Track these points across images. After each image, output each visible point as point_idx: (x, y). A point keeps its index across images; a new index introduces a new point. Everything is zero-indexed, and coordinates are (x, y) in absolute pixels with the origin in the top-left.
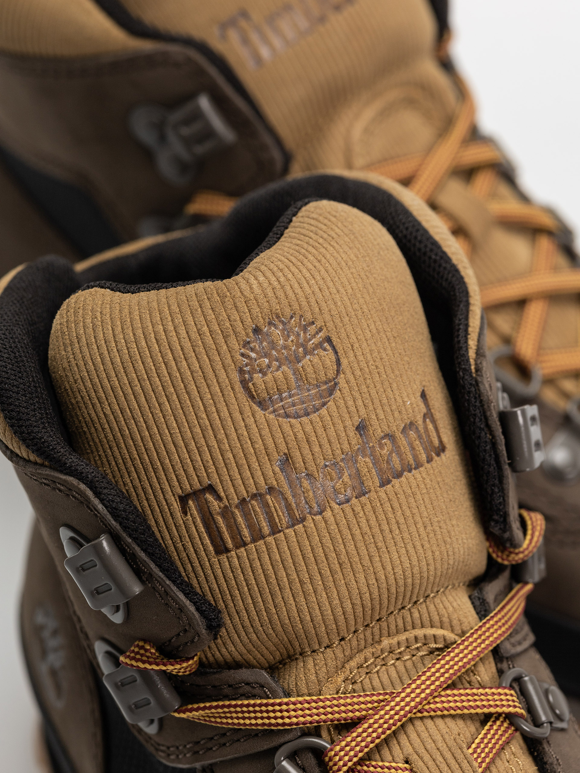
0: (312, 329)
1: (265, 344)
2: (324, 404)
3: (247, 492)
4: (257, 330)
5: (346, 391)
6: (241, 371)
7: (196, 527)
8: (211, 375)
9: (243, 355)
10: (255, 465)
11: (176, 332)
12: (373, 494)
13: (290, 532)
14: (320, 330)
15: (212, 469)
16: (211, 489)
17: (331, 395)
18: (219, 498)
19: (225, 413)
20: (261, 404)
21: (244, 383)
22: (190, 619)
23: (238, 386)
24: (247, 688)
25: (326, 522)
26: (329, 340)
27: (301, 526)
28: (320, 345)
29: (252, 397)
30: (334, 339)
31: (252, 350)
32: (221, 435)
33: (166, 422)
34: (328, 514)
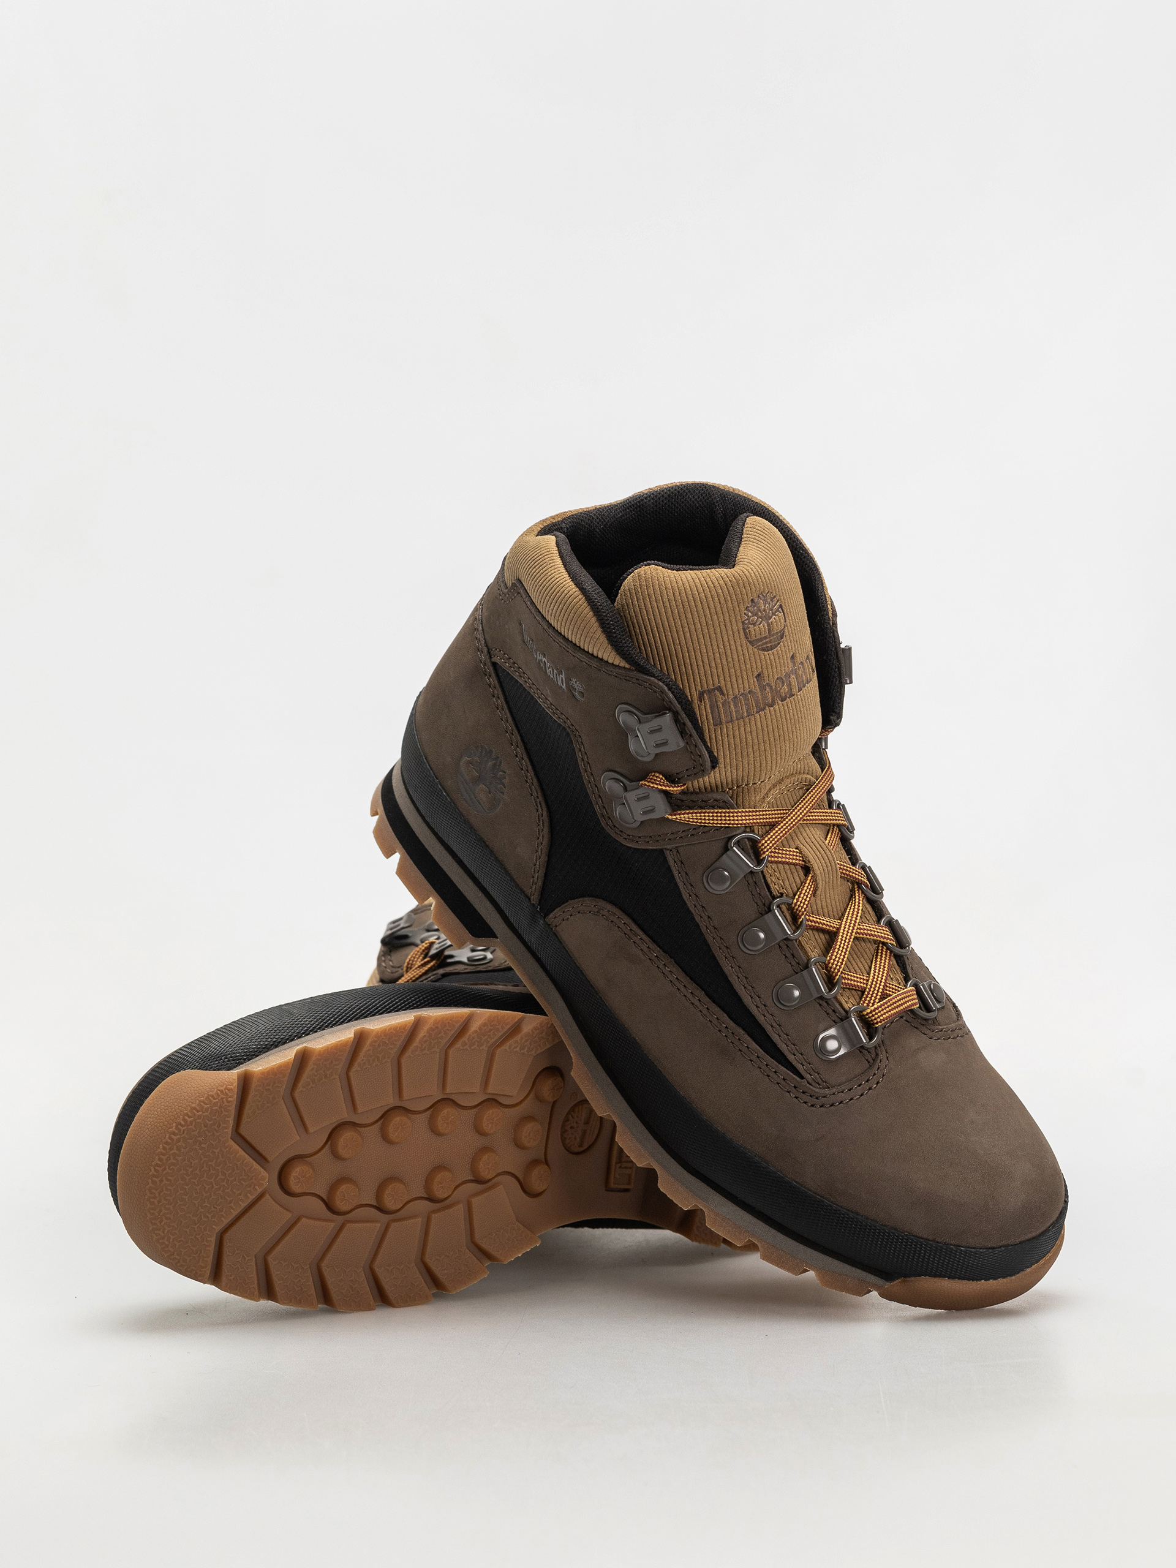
0: (775, 599)
1: (756, 608)
2: (779, 644)
3: (739, 692)
4: (752, 600)
5: (788, 637)
6: (743, 623)
7: (705, 709)
8: (728, 624)
9: (745, 614)
10: (745, 677)
11: (712, 598)
12: (795, 696)
13: (757, 715)
14: (778, 601)
15: (722, 678)
16: (719, 689)
17: (782, 638)
18: (722, 694)
19: (733, 647)
20: (750, 642)
21: (744, 629)
22: (704, 761)
23: (742, 631)
24: (716, 803)
25: (775, 711)
26: (781, 606)
27: (763, 712)
28: (777, 610)
29: (747, 638)
30: (784, 606)
31: (749, 611)
32: (730, 659)
33: (700, 649)
34: (776, 707)
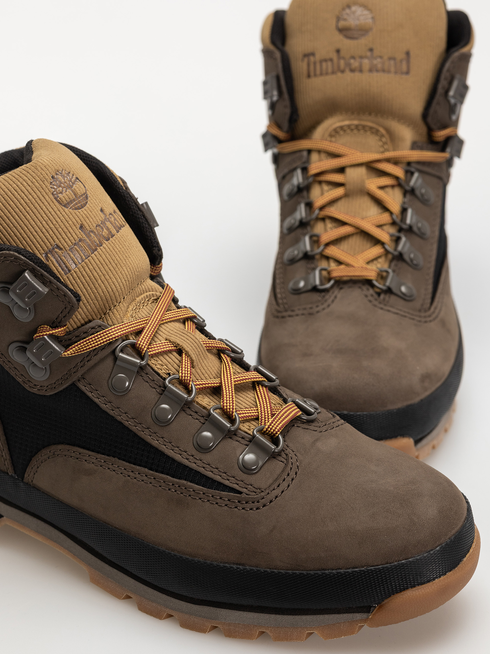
0: (71, 175)
1: (57, 182)
2: (87, 202)
3: (72, 243)
4: (53, 177)
5: (91, 197)
6: (53, 194)
7: (54, 265)
8: (42, 198)
9: (51, 188)
10: (71, 231)
11: (22, 185)
12: (116, 236)
13: (93, 255)
14: (73, 175)
15: (55, 237)
16: (57, 247)
17: (87, 199)
18: (61, 249)
19: (53, 213)
20: (65, 206)
21: (56, 198)
22: (70, 298)
23: (54, 200)
24: (93, 330)
25: (105, 248)
26: (77, 178)
27: (96, 252)
28: (75, 181)
29: (61, 204)
30: (79, 177)
31: (54, 185)
32: (55, 222)
33: (29, 223)
34: (104, 245)
